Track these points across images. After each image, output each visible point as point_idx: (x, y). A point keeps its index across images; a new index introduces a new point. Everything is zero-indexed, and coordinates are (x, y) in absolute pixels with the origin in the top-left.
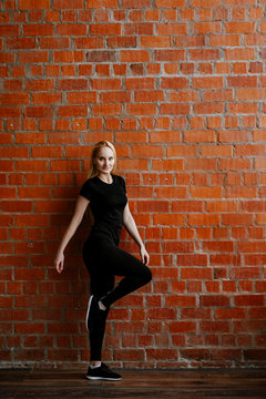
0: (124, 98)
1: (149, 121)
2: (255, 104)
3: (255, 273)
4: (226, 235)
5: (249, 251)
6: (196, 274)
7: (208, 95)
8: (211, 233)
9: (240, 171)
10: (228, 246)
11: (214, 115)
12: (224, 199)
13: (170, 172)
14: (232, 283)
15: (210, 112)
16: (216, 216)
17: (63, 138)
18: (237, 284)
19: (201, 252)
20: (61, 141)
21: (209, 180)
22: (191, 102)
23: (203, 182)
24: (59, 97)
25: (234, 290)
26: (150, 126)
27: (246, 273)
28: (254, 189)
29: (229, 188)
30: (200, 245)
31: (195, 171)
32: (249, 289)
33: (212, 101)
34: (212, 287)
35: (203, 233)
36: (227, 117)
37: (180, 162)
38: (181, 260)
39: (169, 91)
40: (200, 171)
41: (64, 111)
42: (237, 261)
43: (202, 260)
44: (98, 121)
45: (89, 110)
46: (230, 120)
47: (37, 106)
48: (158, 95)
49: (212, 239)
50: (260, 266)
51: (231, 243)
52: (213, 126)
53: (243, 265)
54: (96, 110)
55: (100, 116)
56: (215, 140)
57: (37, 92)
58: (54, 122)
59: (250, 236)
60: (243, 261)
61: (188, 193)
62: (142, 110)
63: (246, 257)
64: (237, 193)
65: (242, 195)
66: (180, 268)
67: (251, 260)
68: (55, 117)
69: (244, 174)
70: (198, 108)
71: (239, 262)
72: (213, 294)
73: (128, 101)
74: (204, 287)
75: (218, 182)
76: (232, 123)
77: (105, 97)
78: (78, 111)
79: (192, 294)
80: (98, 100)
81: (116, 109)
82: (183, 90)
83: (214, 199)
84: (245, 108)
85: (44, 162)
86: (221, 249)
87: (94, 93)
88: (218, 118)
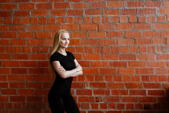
0: (49, 6)
1: (62, 19)
2: (118, 10)
3: (117, 99)
4: (102, 80)
5: (114, 88)
6: (86, 99)
7: (93, 5)
8: (94, 78)
9: (110, 46)
10: (103, 85)
11: (96, 16)
12: (101, 60)
13: (73, 46)
14: (105, 104)
15: (94, 14)
16: (97, 70)
17: (17, 28)
18: (108, 105)
19: (89, 88)
20: (16, 30)
21: (93, 51)
22: (84, 9)
23: (90, 51)
24: (15, 6)
25: (106, 108)
26: (63, 22)
27: (112, 99)
28: (117, 55)
29: (104, 55)
30: (89, 84)
31: (86, 46)
32: (114, 107)
33: (95, 8)
34: (94, 106)
35: (90, 78)
36: (103, 17)
37: (78, 41)
38: (78, 92)
39: (72, 3)
40: (89, 46)
41: (17, 14)
42: (107, 93)
43: (89, 92)
44: (36, 19)
45: (30, 13)
46: (104, 18)
47: (3, 11)
48: (67, 5)
49: (95, 82)
50: (119, 96)
51: (105, 84)
52: (95, 22)
53: (111, 95)
54: (35, 13)
55: (36, 16)
56: (97, 29)
57: (3, 3)
58: (12, 19)
59: (115, 80)
60: (111, 93)
61: (82, 57)
62: (58, 13)
63: (112, 91)
64: (108, 57)
65: (111, 58)
66: (78, 96)
67: (115, 92)
68: (13, 17)
69: (112, 47)
70: (88, 12)
71: (109, 93)
72: (95, 110)
73: (51, 8)
74: (90, 106)
75: (98, 52)
76: (106, 20)
77: (39, 6)
78: (25, 14)
79: (84, 110)
80: (35, 8)
81: (45, 13)
82: (80, 2)
83: (95, 61)
84: (113, 12)
85: (8, 40)
86: (100, 87)
87: (33, 4)
88: (98, 17)
